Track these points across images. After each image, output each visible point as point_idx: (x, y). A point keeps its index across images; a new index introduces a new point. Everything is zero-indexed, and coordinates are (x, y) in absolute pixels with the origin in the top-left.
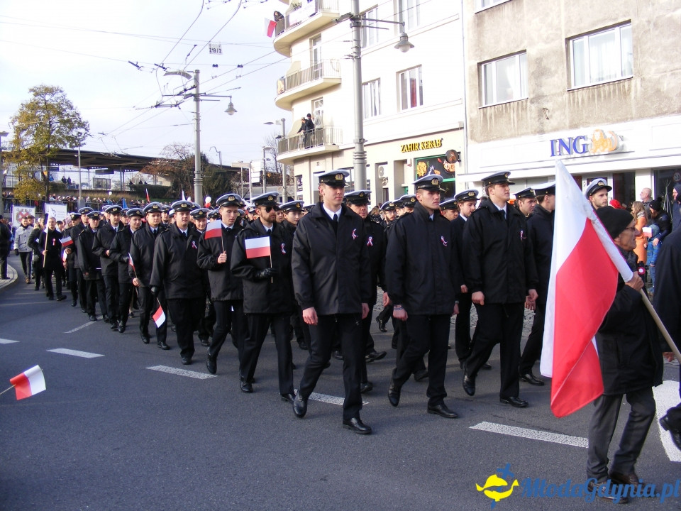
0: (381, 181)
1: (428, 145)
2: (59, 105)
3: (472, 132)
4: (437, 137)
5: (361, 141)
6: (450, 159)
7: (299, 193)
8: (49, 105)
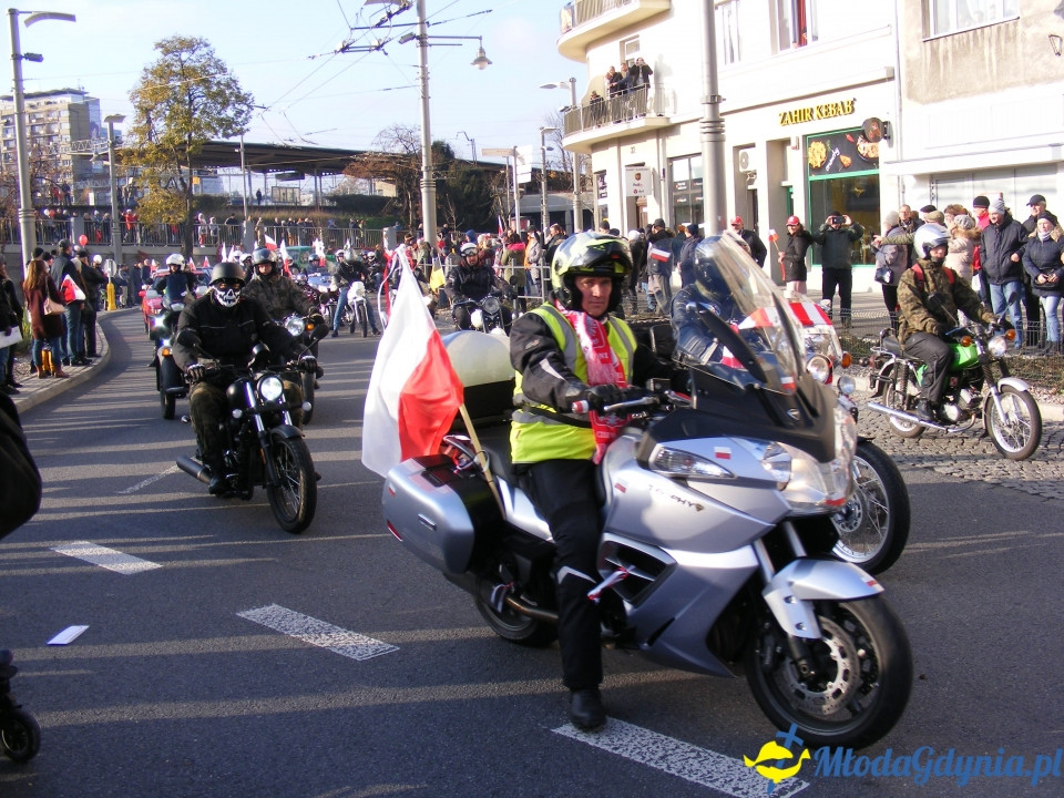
0: (745, 179)
1: (826, 112)
2: (204, 69)
3: (910, 84)
4: (846, 96)
5: (714, 100)
6: (870, 135)
7: (602, 202)
8: (188, 68)
